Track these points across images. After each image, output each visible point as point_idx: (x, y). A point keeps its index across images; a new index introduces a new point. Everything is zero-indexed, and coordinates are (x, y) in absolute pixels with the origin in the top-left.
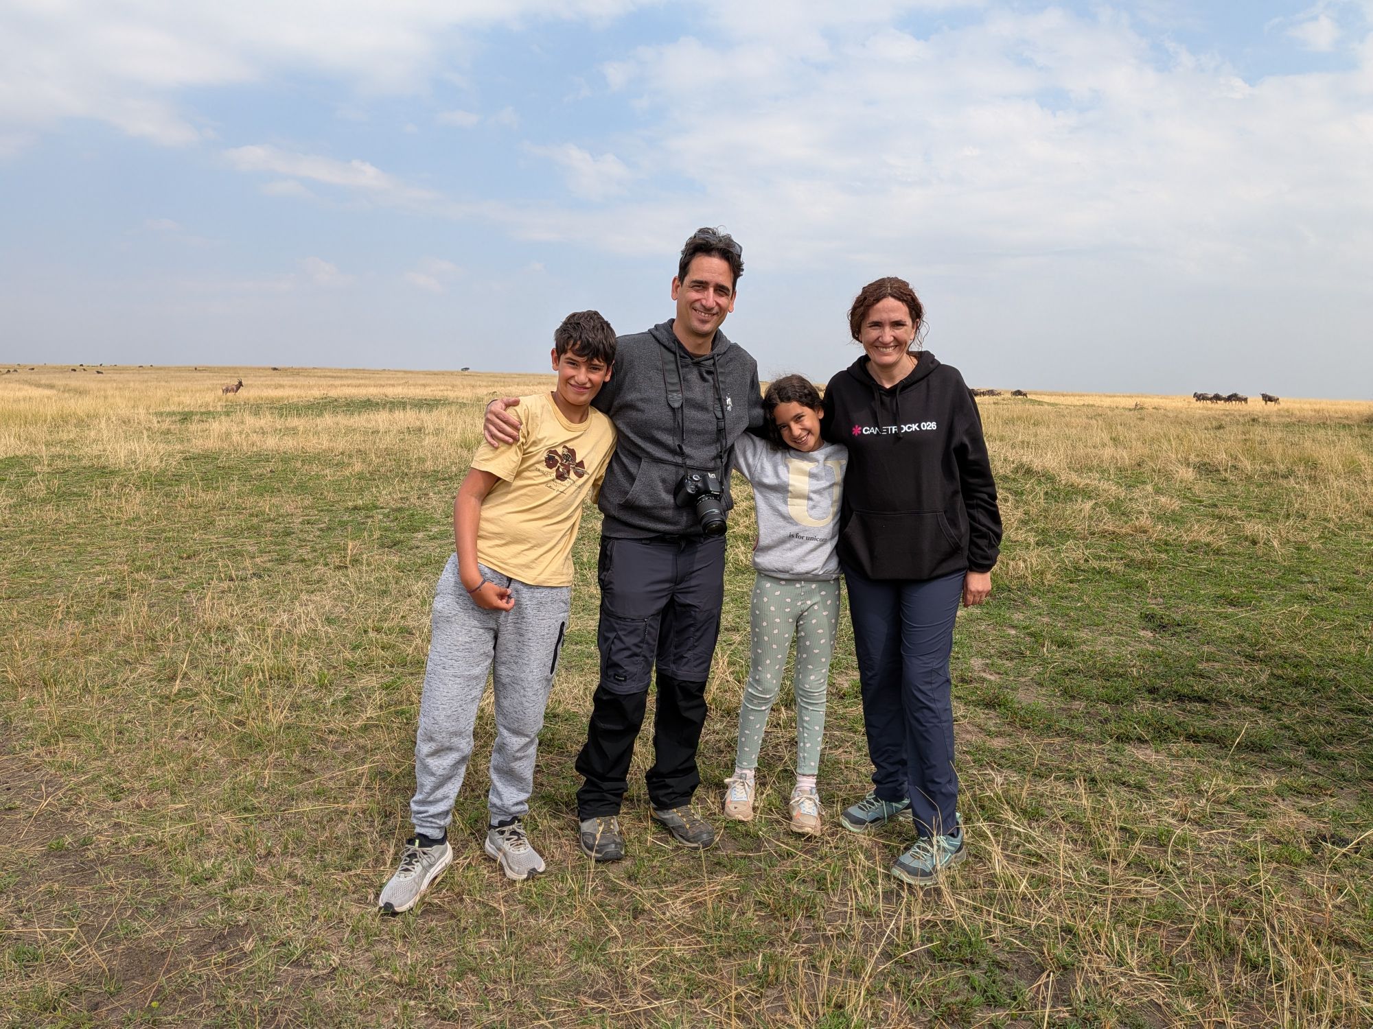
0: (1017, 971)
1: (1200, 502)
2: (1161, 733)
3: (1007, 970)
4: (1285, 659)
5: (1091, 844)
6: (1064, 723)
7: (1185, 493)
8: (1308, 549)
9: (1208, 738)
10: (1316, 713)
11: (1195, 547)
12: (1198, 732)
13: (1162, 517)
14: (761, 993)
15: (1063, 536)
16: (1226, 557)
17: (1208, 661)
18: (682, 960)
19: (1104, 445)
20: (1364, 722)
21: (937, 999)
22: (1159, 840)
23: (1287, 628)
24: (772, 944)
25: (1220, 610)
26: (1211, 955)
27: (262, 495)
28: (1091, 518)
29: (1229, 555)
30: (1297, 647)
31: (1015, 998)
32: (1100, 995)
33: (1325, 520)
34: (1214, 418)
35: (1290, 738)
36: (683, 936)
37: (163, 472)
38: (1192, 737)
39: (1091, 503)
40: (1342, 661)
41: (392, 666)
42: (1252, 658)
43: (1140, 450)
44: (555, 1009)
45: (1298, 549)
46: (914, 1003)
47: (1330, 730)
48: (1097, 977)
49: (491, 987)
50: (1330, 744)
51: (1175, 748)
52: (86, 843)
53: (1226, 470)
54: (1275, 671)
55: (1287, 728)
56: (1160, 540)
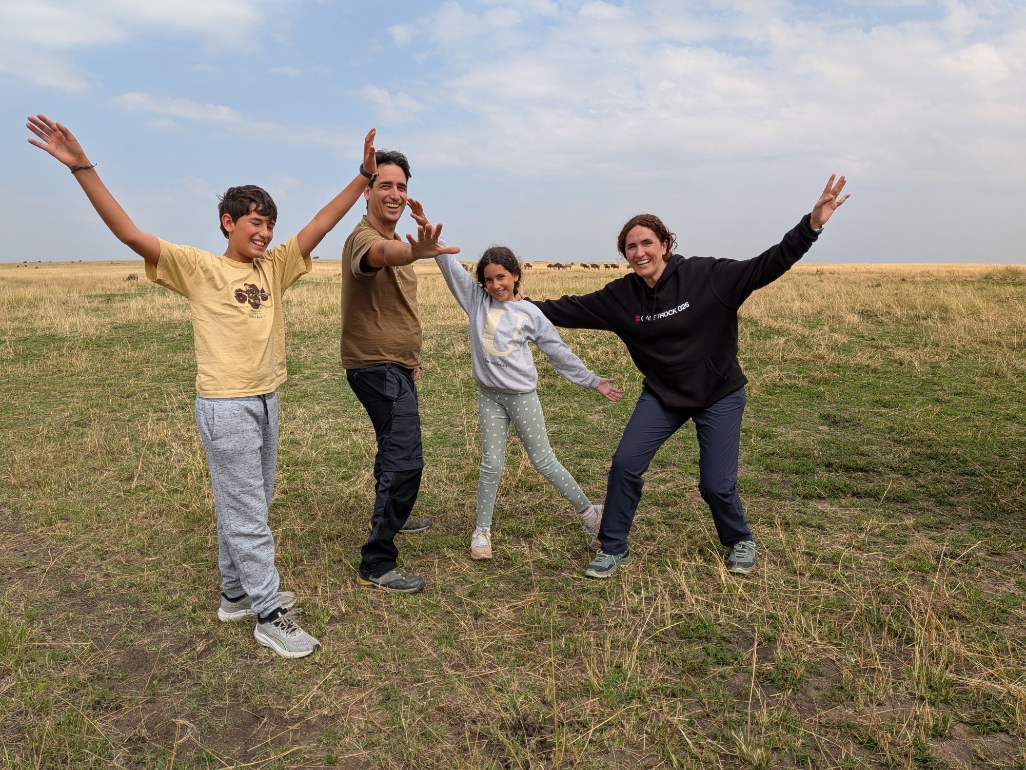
0: (737, 643)
1: (863, 337)
2: (835, 492)
3: (730, 642)
4: (922, 441)
5: (786, 564)
6: (766, 488)
7: (853, 331)
8: (940, 367)
9: (867, 495)
10: (942, 476)
11: (859, 368)
12: (860, 491)
13: (834, 347)
14: (565, 661)
15: (764, 363)
16: (881, 375)
17: (867, 444)
18: (511, 643)
19: (793, 300)
20: (976, 481)
21: (684, 661)
22: (833, 560)
23: (924, 421)
24: (570, 632)
25: (876, 410)
26: (867, 628)
27: (175, 352)
28: (784, 349)
29: (883, 373)
30: (931, 434)
31: (736, 659)
32: (793, 655)
33: (952, 347)
34: (875, 280)
35: (924, 493)
36: (510, 629)
37: (99, 338)
38: (856, 494)
39: (783, 340)
40: (962, 442)
41: (288, 466)
42: (899, 442)
43: (821, 303)
44: (426, 676)
45: (932, 367)
46: (669, 664)
47: (951, 487)
48: (791, 645)
49: (382, 664)
50: (952, 496)
51: (843, 502)
52: (86, 587)
53: (882, 315)
54: (914, 450)
55: (923, 486)
56: (834, 364)
